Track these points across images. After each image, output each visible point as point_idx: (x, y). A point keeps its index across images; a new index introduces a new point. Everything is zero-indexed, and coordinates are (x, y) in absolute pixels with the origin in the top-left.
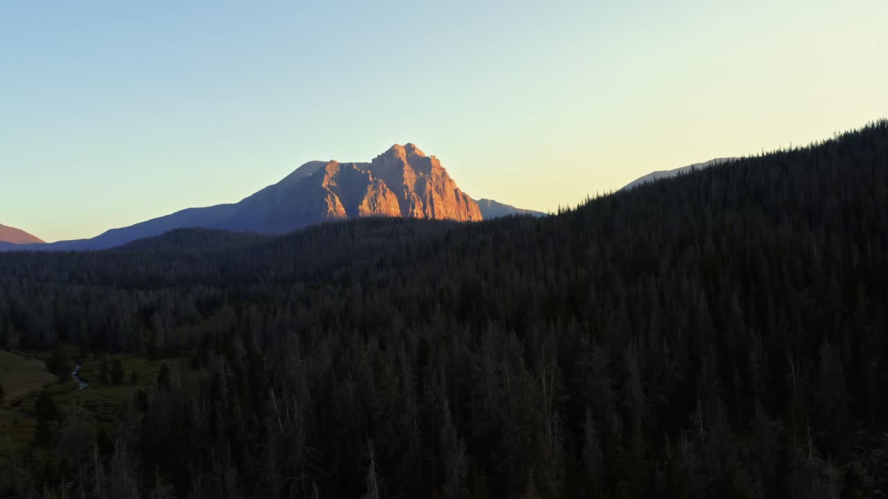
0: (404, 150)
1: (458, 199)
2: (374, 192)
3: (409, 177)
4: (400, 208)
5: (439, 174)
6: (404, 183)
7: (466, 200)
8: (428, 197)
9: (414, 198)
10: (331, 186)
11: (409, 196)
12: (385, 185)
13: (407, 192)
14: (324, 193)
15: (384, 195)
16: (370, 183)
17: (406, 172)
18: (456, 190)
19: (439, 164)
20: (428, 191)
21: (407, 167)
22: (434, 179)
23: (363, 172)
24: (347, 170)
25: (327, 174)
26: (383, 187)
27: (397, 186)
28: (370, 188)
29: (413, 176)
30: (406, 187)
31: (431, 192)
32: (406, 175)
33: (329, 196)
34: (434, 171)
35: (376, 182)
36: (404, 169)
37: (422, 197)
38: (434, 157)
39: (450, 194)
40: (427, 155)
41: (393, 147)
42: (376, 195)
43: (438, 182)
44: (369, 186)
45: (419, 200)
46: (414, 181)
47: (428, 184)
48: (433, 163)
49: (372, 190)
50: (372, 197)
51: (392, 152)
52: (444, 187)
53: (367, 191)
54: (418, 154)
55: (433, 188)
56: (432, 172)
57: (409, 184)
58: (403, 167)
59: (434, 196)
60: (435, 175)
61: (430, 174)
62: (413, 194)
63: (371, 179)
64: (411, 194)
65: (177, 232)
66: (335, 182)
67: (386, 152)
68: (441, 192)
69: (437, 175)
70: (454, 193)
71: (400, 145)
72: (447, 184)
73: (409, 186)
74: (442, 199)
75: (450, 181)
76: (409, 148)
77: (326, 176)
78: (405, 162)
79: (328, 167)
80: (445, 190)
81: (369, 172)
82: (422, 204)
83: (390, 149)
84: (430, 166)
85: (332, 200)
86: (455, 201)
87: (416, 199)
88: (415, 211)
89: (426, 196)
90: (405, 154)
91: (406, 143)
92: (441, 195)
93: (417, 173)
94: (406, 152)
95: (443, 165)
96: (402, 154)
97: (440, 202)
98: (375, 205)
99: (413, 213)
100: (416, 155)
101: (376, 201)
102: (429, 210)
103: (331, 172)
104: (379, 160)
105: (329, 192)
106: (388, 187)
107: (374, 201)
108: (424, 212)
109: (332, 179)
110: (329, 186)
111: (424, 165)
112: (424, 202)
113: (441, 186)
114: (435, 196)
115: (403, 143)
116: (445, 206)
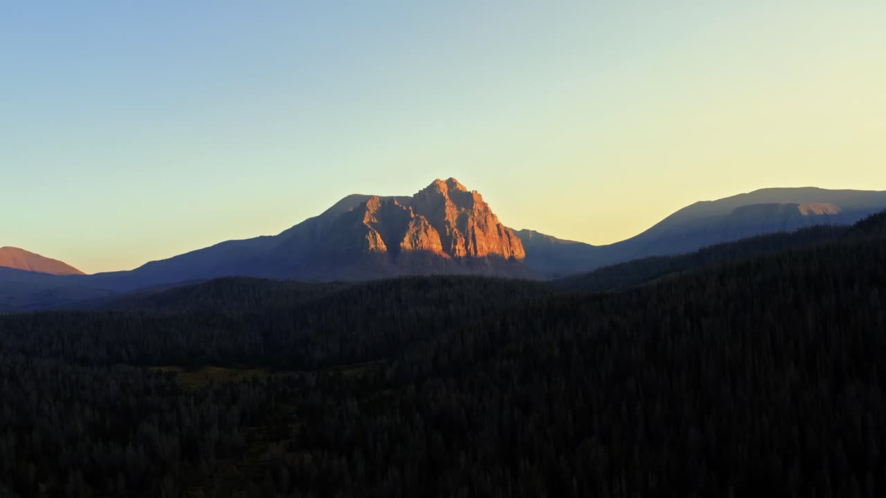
0: (446, 185)
1: (500, 234)
2: (416, 228)
3: (451, 213)
4: (442, 245)
5: (481, 209)
6: (446, 219)
7: (508, 236)
8: (471, 233)
9: (456, 235)
10: (373, 223)
11: (451, 232)
12: (427, 222)
13: (449, 227)
14: (365, 230)
15: (426, 232)
16: (412, 219)
17: (447, 208)
18: (498, 225)
19: (481, 200)
20: (470, 226)
21: (448, 203)
22: (476, 215)
23: (405, 208)
24: (388, 205)
25: (368, 210)
26: (425, 224)
27: (438, 223)
28: (411, 225)
29: (455, 212)
30: (448, 223)
31: (473, 227)
32: (448, 210)
33: (370, 233)
34: (477, 206)
35: (418, 219)
36: (446, 204)
37: (464, 233)
38: (476, 192)
39: (492, 229)
40: (469, 189)
41: (435, 182)
42: (417, 232)
43: (480, 217)
44: (410, 222)
45: (461, 236)
46: (455, 217)
47: (470, 220)
48: (475, 198)
49: (413, 227)
50: (414, 234)
51: (434, 186)
52: (486, 222)
53: (409, 227)
54: (460, 189)
55: (475, 224)
56: (474, 207)
57: (451, 220)
58: (445, 202)
59: (476, 232)
60: (477, 211)
61: (472, 209)
62: (455, 230)
63: (412, 215)
64: (453, 230)
65: (218, 281)
66: (376, 218)
67: (428, 187)
68: (483, 227)
69: (479, 210)
70: (496, 229)
71: (442, 180)
72: (489, 219)
73: (451, 222)
74: (485, 234)
75: (493, 216)
76: (451, 183)
77: (367, 212)
78: (447, 197)
79: (369, 202)
80: (487, 226)
81: (410, 208)
82: (464, 240)
83: (432, 184)
84: (472, 201)
85: (373, 237)
86: (497, 236)
87: (458, 236)
88: (457, 247)
89: (468, 231)
90: (446, 189)
91: (447, 178)
92: (483, 231)
93: (459, 209)
94: (448, 186)
95: (485, 200)
96: (444, 190)
97: (482, 237)
98: (417, 242)
99: (455, 249)
100: (457, 190)
101: (418, 238)
102: (471, 246)
103: (372, 208)
104: (421, 195)
105: (370, 229)
106: (429, 224)
107: (415, 237)
108: (466, 248)
109: (374, 215)
110: (370, 222)
111: (466, 200)
112: (466, 238)
113: (483, 222)
114: (478, 232)
115: (444, 178)
116: (487, 241)
